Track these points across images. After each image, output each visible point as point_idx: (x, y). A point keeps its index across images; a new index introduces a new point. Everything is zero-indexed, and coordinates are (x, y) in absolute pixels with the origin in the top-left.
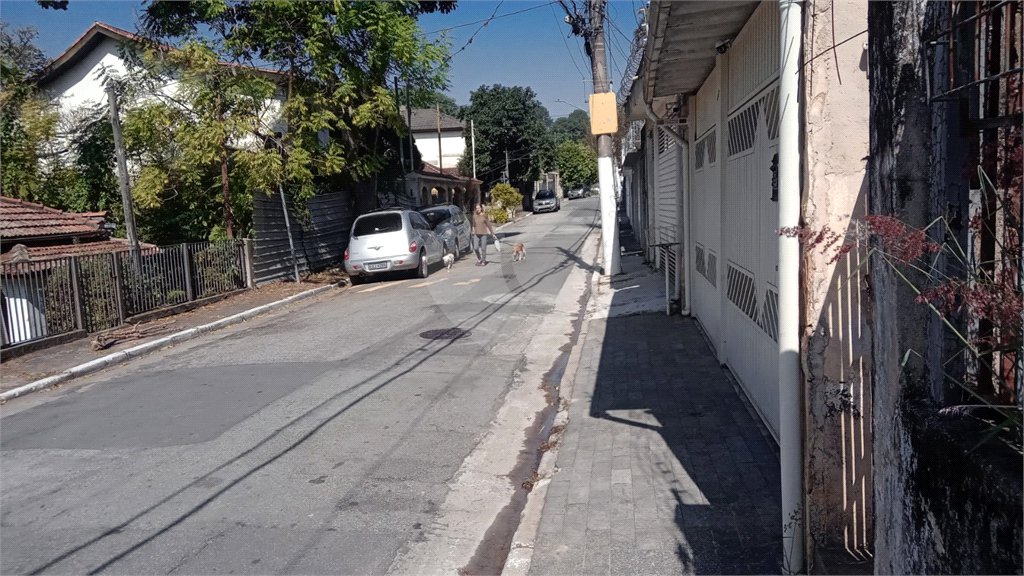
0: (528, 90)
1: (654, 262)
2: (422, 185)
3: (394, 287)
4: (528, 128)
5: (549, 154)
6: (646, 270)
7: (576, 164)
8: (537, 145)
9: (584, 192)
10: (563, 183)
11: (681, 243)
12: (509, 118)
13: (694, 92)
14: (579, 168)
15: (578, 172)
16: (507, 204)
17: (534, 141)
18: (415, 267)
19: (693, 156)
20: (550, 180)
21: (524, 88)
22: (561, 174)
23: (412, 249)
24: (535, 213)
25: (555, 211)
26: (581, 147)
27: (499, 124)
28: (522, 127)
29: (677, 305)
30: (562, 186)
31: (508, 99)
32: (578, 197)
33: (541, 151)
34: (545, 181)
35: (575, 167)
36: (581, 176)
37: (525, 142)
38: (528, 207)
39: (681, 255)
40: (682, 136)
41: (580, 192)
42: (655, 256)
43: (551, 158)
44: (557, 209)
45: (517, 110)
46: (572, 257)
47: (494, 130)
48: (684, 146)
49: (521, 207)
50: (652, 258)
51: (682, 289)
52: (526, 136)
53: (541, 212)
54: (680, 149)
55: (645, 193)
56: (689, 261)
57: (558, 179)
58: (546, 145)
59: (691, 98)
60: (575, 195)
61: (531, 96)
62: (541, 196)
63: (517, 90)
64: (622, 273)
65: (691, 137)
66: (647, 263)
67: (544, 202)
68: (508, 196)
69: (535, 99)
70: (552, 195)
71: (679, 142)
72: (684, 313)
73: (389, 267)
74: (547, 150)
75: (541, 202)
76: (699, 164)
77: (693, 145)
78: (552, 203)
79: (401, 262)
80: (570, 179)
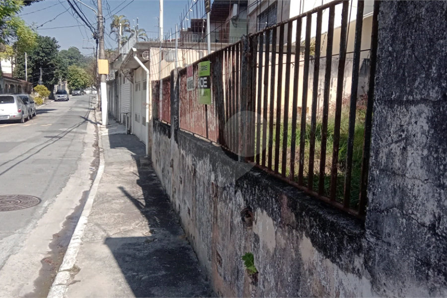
0: (54, 39)
1: (120, 121)
2: (5, 83)
3: (11, 126)
4: (54, 58)
5: (65, 72)
6: (117, 124)
7: (76, 78)
8: (58, 67)
9: (81, 92)
10: (69, 87)
11: (131, 113)
12: (43, 52)
13: (136, 69)
14: (78, 80)
15: (78, 82)
16: (43, 95)
17: (56, 65)
18: (20, 118)
19: (135, 88)
20: (63, 85)
21: (52, 38)
22: (68, 82)
23: (19, 111)
24: (56, 101)
25: (67, 100)
26: (79, 69)
27: (38, 54)
28: (50, 57)
29: (129, 132)
30: (69, 88)
31: (43, 42)
32: (77, 95)
33: (60, 71)
34: (60, 85)
35: (76, 79)
36: (79, 84)
37: (52, 65)
38: (52, 97)
39: (131, 116)
40: (132, 81)
41: (79, 92)
42: (121, 119)
43: (65, 74)
44: (68, 100)
45: (47, 49)
46: (86, 119)
47: (35, 57)
48: (132, 84)
49: (47, 98)
50: (119, 120)
51: (131, 127)
52: (52, 62)
53: (59, 100)
54: (131, 85)
55: (117, 96)
56: (133, 118)
57: (66, 85)
58: (63, 68)
59: (134, 71)
60: (76, 93)
61: (55, 42)
62: (59, 93)
63: (48, 38)
64: (109, 125)
65: (134, 82)
66: (118, 122)
67: (61, 96)
68: (43, 91)
69: (57, 44)
70: (65, 93)
71: (131, 83)
72: (131, 133)
73: (8, 118)
74: (63, 70)
75: (59, 95)
76: (136, 90)
77: (135, 84)
78: (65, 97)
79: (14, 116)
80: (73, 85)
